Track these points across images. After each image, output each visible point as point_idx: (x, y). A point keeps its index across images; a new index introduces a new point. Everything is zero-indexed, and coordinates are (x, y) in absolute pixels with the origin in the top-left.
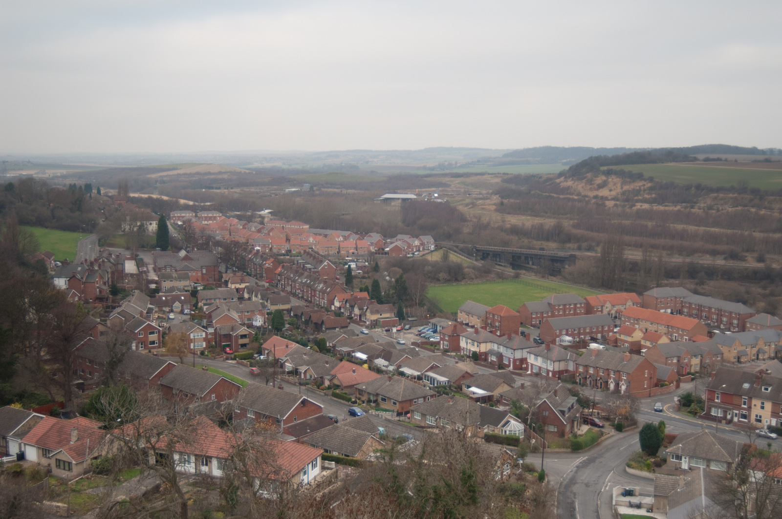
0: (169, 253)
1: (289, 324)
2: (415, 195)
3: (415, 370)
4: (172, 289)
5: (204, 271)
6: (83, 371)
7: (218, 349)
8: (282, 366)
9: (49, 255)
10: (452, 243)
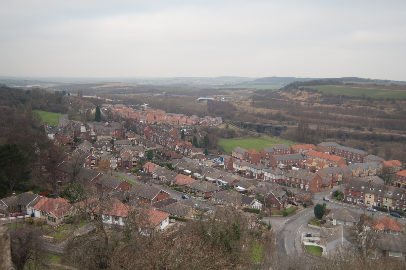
0: (101, 123)
1: (155, 156)
2: (214, 98)
3: (213, 178)
4: (102, 140)
5: (117, 132)
6: (61, 177)
7: (123, 168)
8: (152, 175)
9: (46, 123)
10: (230, 120)
